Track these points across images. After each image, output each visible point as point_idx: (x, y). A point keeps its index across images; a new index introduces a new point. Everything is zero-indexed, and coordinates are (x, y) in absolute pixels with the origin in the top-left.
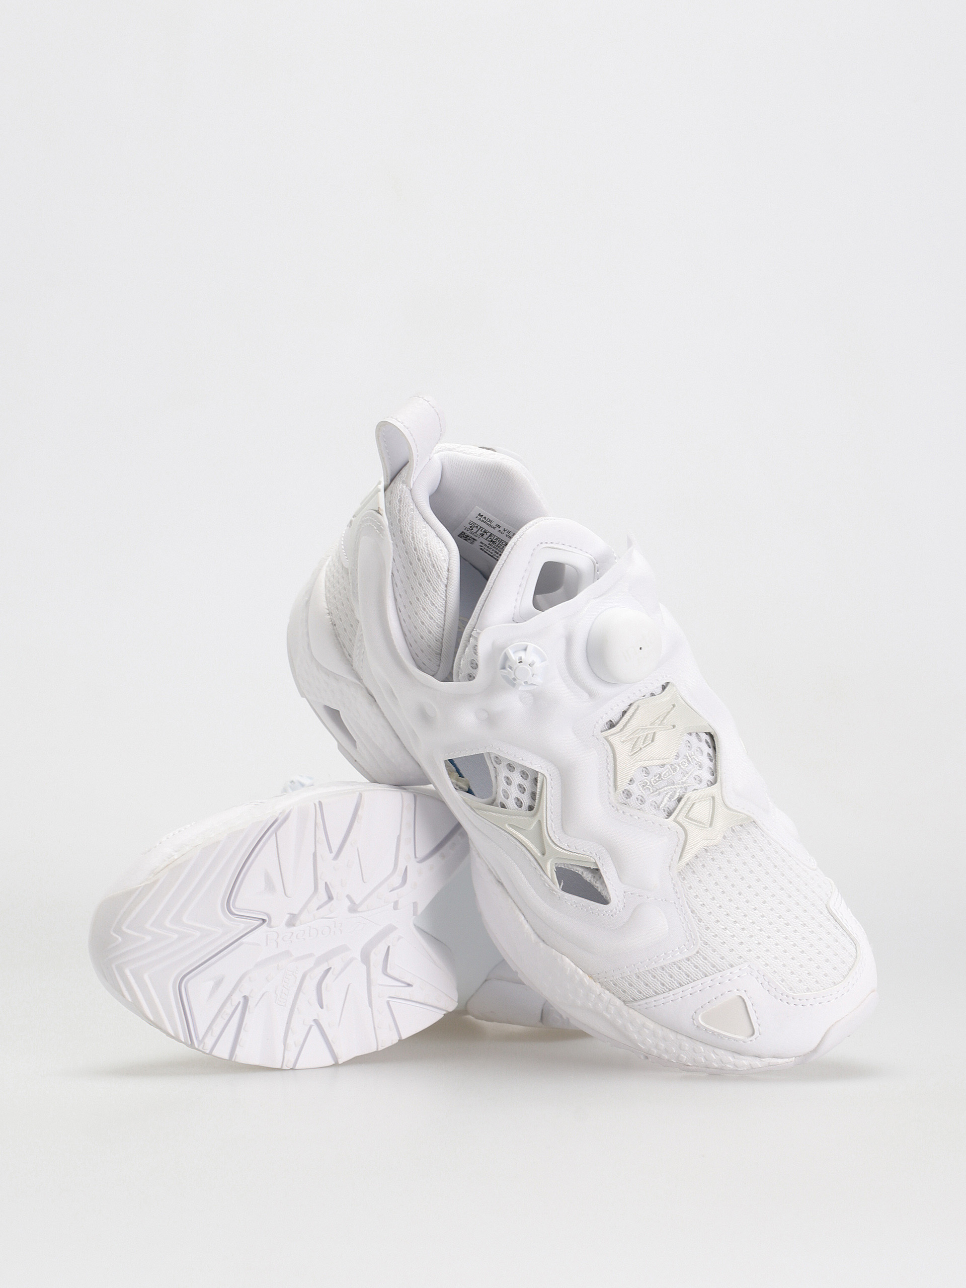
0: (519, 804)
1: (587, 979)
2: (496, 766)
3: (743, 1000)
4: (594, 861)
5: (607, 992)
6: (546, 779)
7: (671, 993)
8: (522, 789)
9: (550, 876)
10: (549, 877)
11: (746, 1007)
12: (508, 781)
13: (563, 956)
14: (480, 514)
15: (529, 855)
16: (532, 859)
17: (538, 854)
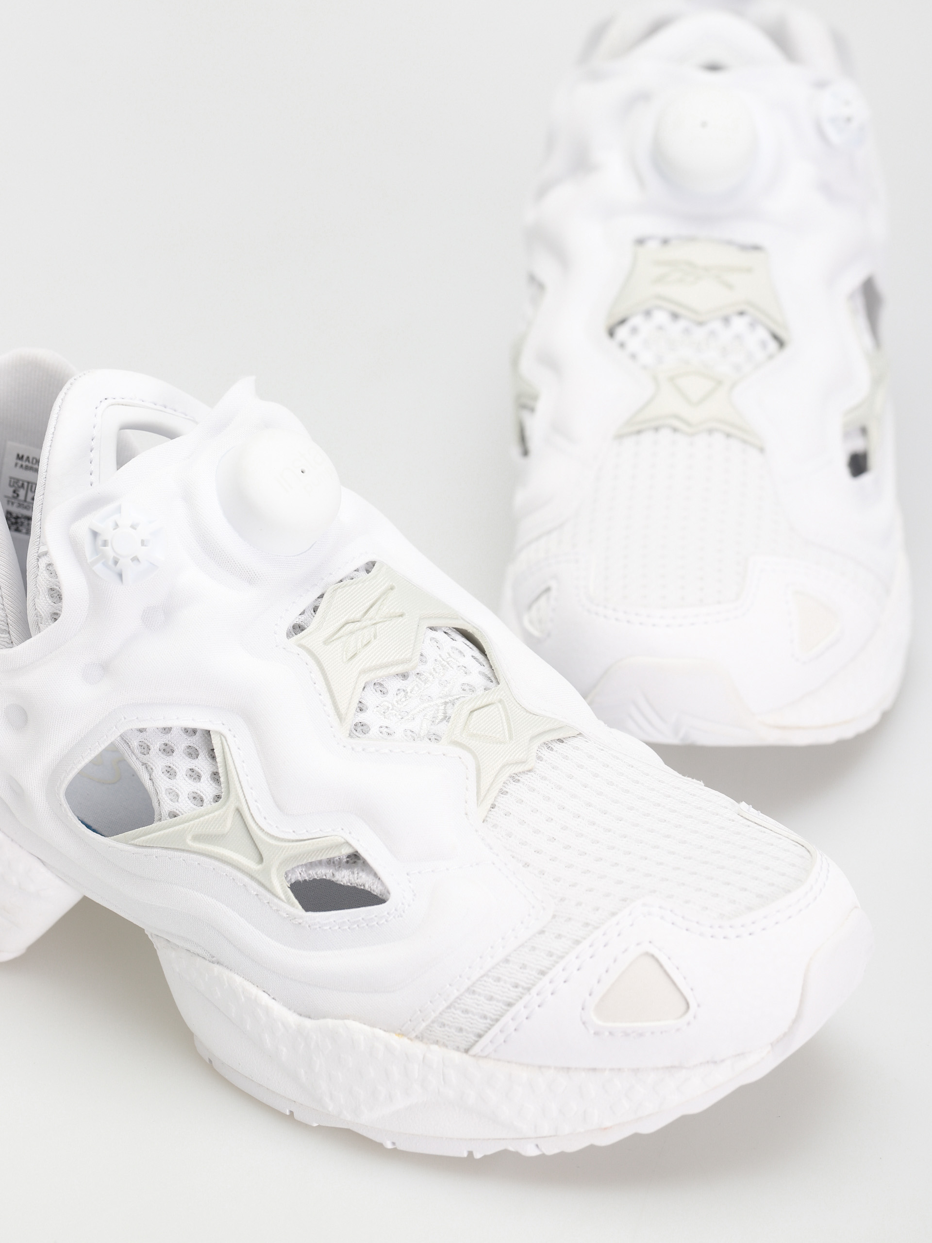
0: (198, 799)
1: (394, 1040)
2: (145, 758)
3: (653, 956)
4: (343, 841)
5: (435, 1047)
6: (225, 737)
7: (534, 991)
8: (195, 775)
9: (283, 897)
10: (280, 898)
11: (661, 966)
12: (170, 772)
13: (346, 1021)
14: (18, 455)
15: (239, 875)
16: (246, 879)
17: (251, 864)
